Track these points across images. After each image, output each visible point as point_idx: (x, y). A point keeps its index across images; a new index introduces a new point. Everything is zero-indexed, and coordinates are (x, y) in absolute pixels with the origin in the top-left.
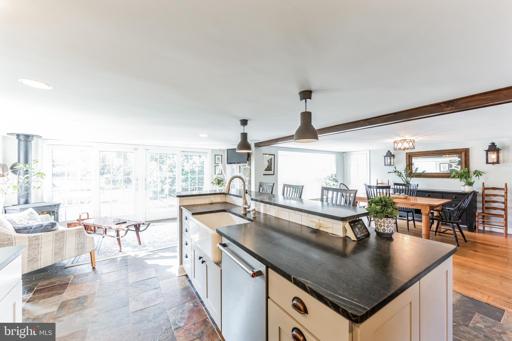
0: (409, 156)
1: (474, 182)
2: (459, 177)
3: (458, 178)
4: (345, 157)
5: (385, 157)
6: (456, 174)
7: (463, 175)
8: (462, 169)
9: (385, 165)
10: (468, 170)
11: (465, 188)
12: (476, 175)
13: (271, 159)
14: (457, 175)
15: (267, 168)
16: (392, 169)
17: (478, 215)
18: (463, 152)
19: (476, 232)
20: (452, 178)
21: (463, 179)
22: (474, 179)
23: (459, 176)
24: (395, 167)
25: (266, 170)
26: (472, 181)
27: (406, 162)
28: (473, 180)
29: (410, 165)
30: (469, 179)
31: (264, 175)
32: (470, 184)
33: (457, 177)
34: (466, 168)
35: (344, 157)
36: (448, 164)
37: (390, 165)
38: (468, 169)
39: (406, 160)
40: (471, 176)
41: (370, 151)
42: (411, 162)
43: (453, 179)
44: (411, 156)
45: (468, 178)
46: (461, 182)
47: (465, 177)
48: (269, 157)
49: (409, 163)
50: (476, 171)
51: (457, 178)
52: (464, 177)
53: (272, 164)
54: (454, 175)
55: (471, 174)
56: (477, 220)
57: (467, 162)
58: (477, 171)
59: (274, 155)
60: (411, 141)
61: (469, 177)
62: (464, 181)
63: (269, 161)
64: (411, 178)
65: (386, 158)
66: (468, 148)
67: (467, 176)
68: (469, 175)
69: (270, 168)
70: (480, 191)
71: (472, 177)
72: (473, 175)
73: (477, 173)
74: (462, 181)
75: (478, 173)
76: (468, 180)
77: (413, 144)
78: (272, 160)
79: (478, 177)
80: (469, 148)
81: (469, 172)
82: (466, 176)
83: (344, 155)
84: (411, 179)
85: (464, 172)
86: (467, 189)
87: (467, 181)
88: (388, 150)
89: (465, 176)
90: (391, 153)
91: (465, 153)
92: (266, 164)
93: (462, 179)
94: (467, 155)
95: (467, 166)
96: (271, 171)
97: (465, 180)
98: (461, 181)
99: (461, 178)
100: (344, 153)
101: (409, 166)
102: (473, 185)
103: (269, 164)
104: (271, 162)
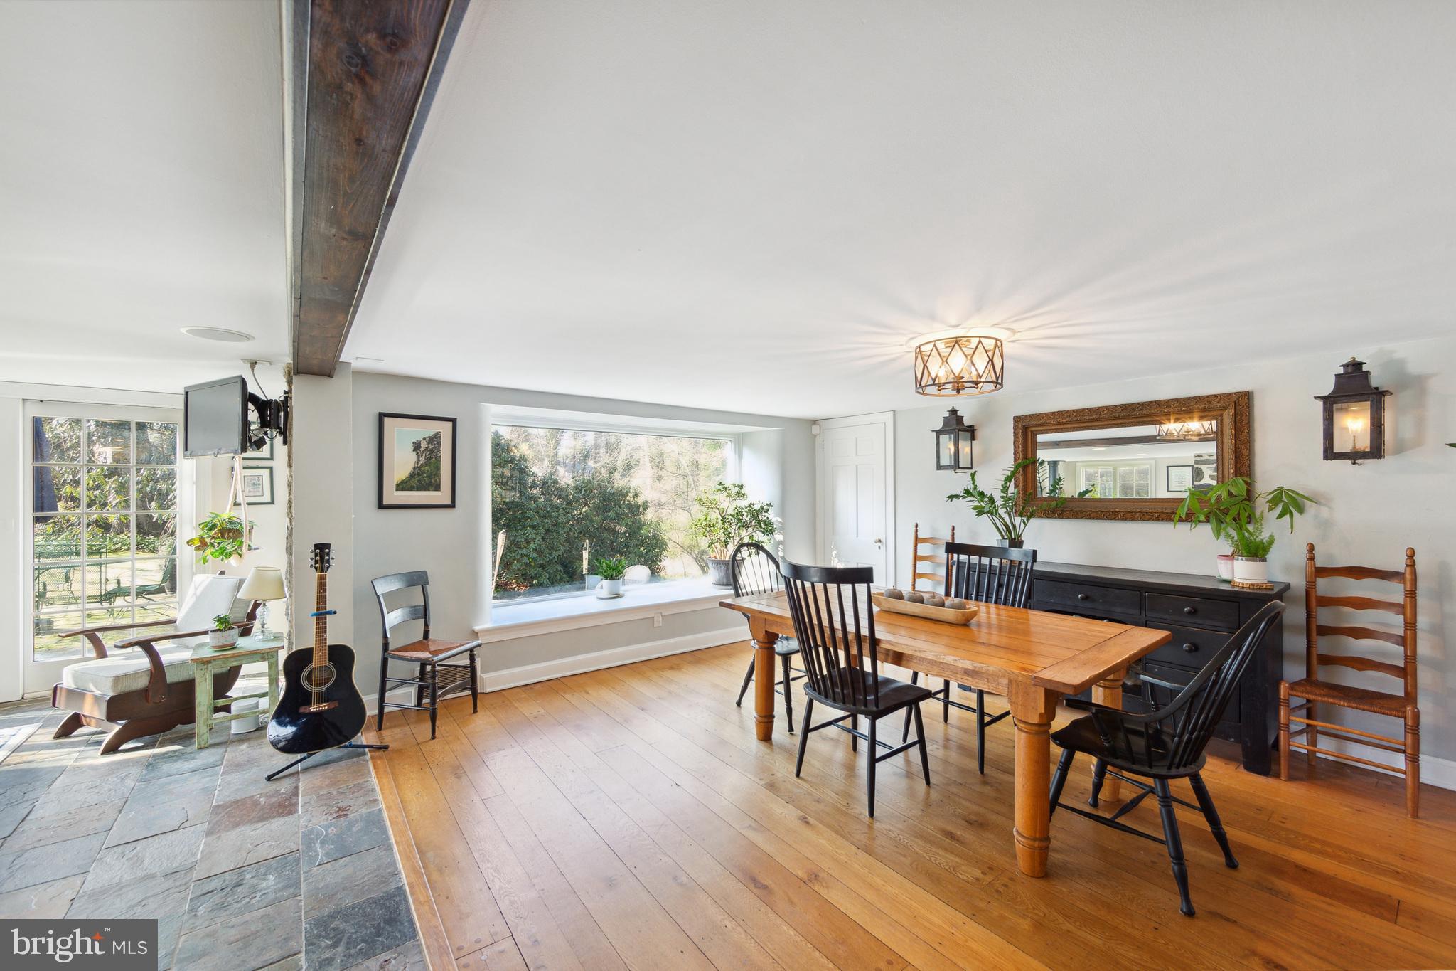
0: (1025, 429)
1: (1271, 541)
2: (1213, 518)
3: (1208, 520)
4: (817, 437)
5: (939, 433)
6: (1197, 505)
7: (1228, 509)
8: (1223, 482)
9: (939, 467)
10: (1244, 487)
11: (1233, 568)
12: (1279, 509)
13: (435, 439)
14: (1202, 508)
15: (412, 476)
16: (960, 481)
17: (1289, 695)
18: (1226, 408)
19: (1277, 776)
20: (1181, 520)
21: (1225, 529)
22: (1271, 526)
23: (1210, 513)
24: (973, 475)
25: (404, 486)
26: (1265, 536)
27: (1015, 453)
28: (1268, 536)
29: (1026, 465)
30: (1251, 528)
32: (1256, 551)
33: (1202, 518)
34: (1240, 480)
35: (815, 436)
36: (1192, 466)
37: (956, 466)
38: (1246, 483)
39: (1015, 446)
40: (1258, 513)
41: (894, 411)
42: (1030, 455)
43: (1185, 527)
44: (1033, 429)
45: (1249, 522)
46: (1218, 539)
47: (1235, 519)
48: (423, 430)
49: (1025, 457)
50: (1281, 493)
51: (1201, 521)
52: (1229, 519)
53: (438, 460)
54: (1189, 509)
55: (1261, 505)
56: (1283, 719)
57: (1245, 452)
58: (1286, 494)
59: (454, 421)
60: (980, 341)
61: (1249, 517)
62: (1228, 536)
63: (424, 445)
64: (1025, 519)
65: (944, 438)
66: (1248, 392)
67: (1244, 516)
68: (1253, 508)
69: (429, 477)
70: (1298, 582)
71: (1262, 518)
72: (1267, 510)
73: (1284, 498)
74: (1223, 533)
75: (1290, 503)
76: (1246, 534)
77: (991, 360)
78: (439, 443)
79: (1287, 517)
80: (1252, 393)
81: (1250, 496)
82: (1239, 514)
83: (815, 429)
84: (1025, 524)
85: (1230, 494)
86: (1243, 573)
87: (1242, 537)
88: (950, 408)
89: (1233, 512)
90: (960, 420)
91: (1235, 414)
92: (404, 463)
93: (1223, 526)
94: (1245, 421)
95: (1244, 469)
96: (437, 488)
97: (1234, 533)
98: (1218, 535)
99: (1220, 522)
100: (814, 422)
101: (1025, 468)
102: (1268, 557)
103: (422, 459)
104: (431, 451)
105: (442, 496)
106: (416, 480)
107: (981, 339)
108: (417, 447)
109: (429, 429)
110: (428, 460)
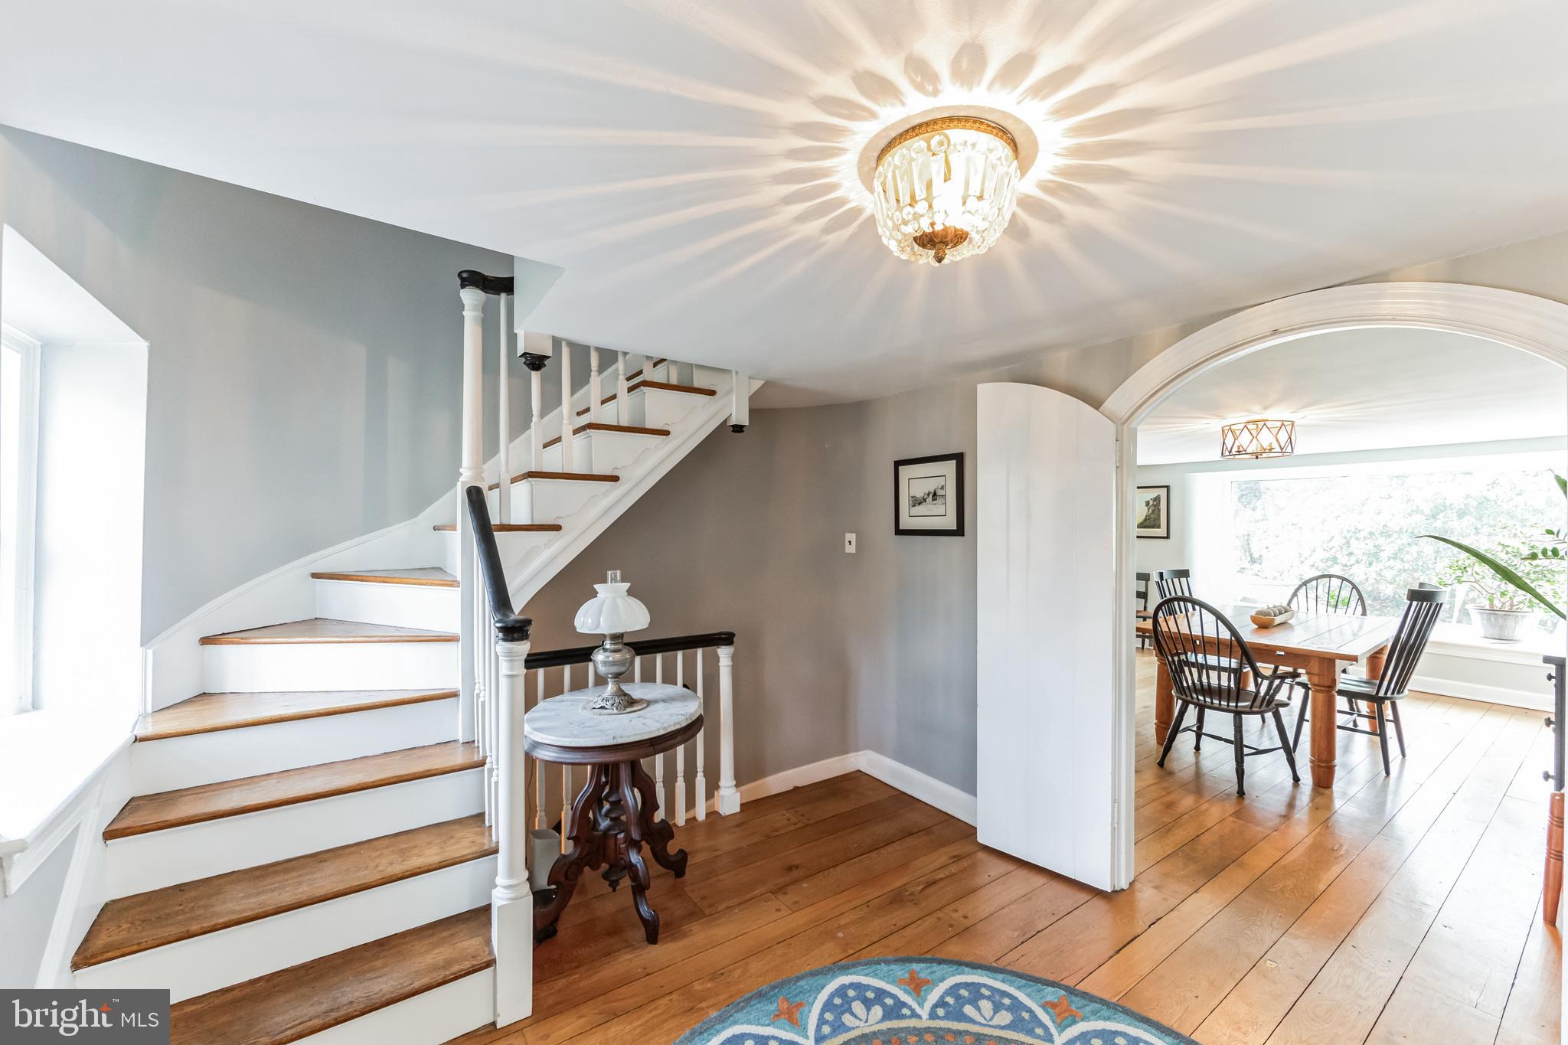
13: (1157, 499)
15: (1145, 520)
25: (1141, 526)
31: (1138, 537)
48: (1151, 495)
53: (1159, 510)
59: (1167, 487)
63: (1151, 503)
69: (1154, 521)
78: (1159, 501)
92: (1141, 512)
96: (1159, 527)
103: (1150, 511)
104: (1155, 506)
105: (1162, 531)
106: (1148, 522)
107: (1266, 423)
108: (1147, 503)
109: (1153, 494)
110: (1153, 511)
